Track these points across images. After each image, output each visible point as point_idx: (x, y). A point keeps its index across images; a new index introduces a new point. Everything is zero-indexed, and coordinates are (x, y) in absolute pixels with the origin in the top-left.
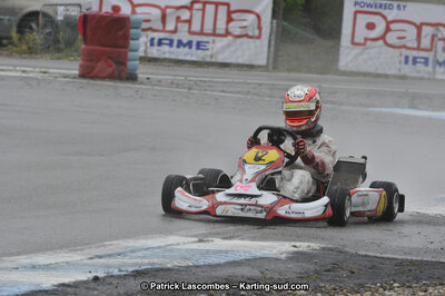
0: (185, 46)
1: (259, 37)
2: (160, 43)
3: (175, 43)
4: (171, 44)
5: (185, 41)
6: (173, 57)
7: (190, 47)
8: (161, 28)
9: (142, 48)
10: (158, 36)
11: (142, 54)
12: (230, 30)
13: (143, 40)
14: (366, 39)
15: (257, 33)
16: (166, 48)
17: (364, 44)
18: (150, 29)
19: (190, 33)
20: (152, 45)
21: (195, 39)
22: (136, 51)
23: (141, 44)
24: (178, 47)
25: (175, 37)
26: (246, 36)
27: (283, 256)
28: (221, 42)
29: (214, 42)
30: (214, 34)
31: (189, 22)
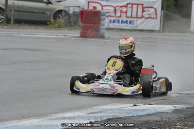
0: (124, 23)
1: (156, 18)
2: (114, 21)
3: (120, 22)
4: (119, 22)
5: (124, 21)
6: (119, 27)
7: (127, 23)
8: (114, 15)
9: (106, 24)
10: (112, 19)
11: (106, 27)
12: (144, 15)
13: (107, 20)
15: (155, 16)
16: (116, 24)
18: (110, 16)
19: (127, 17)
20: (110, 22)
21: (129, 20)
22: (104, 25)
23: (106, 23)
24: (122, 23)
25: (120, 19)
26: (151, 18)
27: (170, 111)
28: (140, 21)
29: (137, 21)
30: (137, 17)
31: (126, 12)
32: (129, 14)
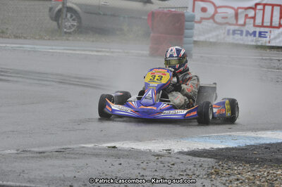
0: (251, 35)
2: (234, 32)
3: (244, 33)
5: (251, 31)
8: (235, 22)
10: (232, 28)
18: (227, 23)
19: (255, 26)
20: (228, 34)
24: (246, 35)
30: (271, 27)
31: (254, 18)
32: (258, 21)
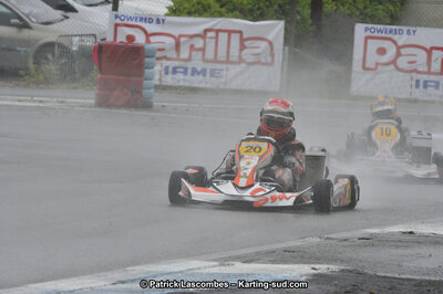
0: (199, 73)
1: (272, 63)
2: (175, 70)
3: (189, 71)
4: (185, 72)
5: (199, 69)
6: (187, 84)
7: (204, 75)
8: (175, 56)
9: (157, 77)
10: (172, 64)
11: (157, 83)
12: (244, 57)
13: (157, 68)
14: (377, 64)
15: (269, 59)
16: (180, 76)
17: (375, 69)
18: (165, 58)
19: (204, 60)
20: (167, 73)
21: (209, 66)
22: (151, 79)
23: (156, 72)
25: (190, 65)
26: (259, 63)
27: (303, 279)
28: (234, 70)
29: (227, 69)
30: (228, 61)
31: (203, 50)
32: (210, 54)
